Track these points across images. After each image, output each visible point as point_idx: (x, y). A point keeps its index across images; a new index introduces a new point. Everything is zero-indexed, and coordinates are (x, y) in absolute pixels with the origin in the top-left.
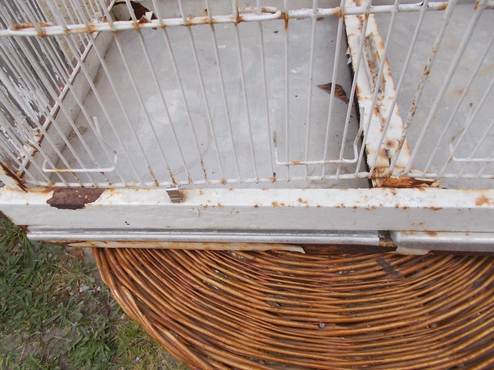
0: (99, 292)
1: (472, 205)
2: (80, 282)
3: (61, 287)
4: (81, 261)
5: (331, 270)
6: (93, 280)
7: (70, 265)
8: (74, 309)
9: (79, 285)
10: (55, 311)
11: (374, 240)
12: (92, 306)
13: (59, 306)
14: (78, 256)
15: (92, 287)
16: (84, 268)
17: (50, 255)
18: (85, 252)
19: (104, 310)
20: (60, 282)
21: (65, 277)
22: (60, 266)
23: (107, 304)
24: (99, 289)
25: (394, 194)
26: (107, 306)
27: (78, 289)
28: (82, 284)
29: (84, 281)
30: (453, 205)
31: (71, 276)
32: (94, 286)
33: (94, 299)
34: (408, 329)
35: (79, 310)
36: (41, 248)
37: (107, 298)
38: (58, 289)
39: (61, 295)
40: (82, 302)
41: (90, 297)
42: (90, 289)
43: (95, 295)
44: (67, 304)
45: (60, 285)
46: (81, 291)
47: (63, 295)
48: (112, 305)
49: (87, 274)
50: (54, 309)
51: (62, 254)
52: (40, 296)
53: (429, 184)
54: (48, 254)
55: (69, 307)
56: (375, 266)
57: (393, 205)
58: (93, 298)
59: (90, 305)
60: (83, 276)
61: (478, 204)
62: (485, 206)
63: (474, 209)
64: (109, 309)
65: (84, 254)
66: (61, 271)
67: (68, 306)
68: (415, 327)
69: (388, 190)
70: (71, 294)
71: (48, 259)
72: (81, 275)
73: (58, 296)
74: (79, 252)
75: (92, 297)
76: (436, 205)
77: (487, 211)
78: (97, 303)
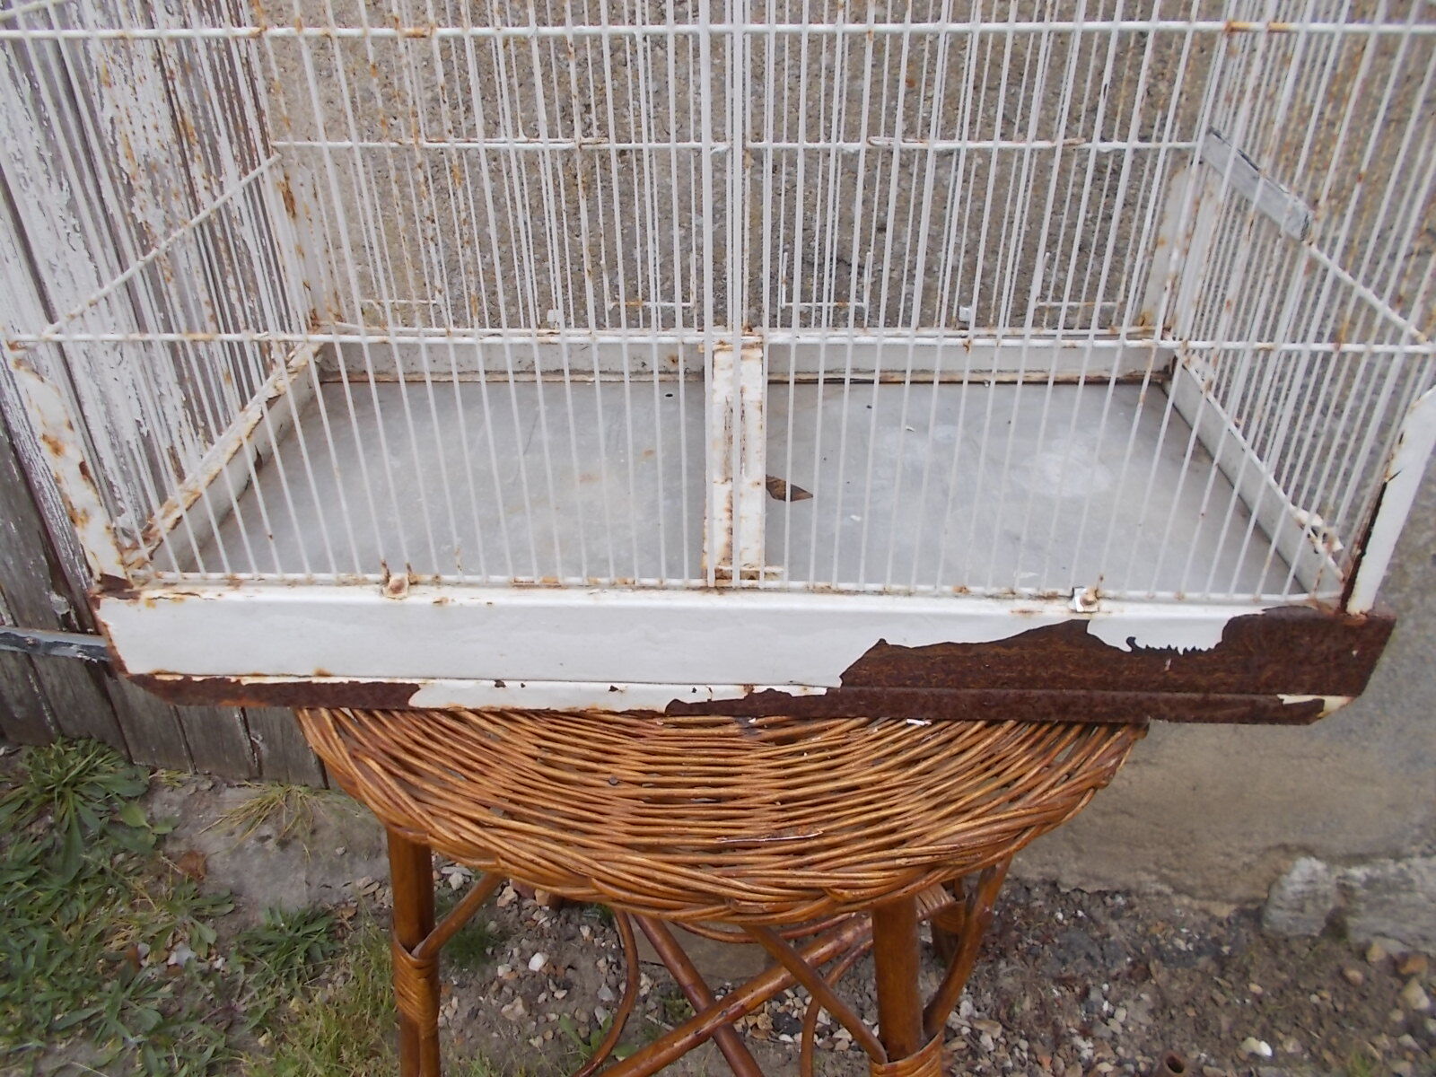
0: (218, 970)
2: (178, 937)
3: (125, 939)
4: (194, 886)
6: (210, 937)
7: (164, 889)
8: (144, 1000)
9: (174, 944)
10: (94, 998)
12: (192, 1001)
13: (108, 986)
14: (191, 871)
15: (203, 955)
16: (197, 903)
17: (120, 857)
18: (210, 864)
19: (219, 1017)
20: (126, 927)
21: (140, 919)
22: (138, 884)
23: (230, 1002)
24: (218, 964)
26: (230, 1009)
27: (166, 953)
28: (180, 944)
29: (187, 938)
31: (159, 917)
32: (209, 955)
33: (202, 984)
35: (154, 1005)
36: (103, 834)
37: (235, 988)
38: (116, 944)
39: (119, 961)
40: (168, 988)
41: (193, 979)
42: (200, 961)
43: (206, 976)
44: (127, 987)
45: (123, 935)
46: (172, 961)
47: (123, 963)
48: (243, 1009)
49: (203, 919)
50: (91, 992)
51: (153, 857)
52: (68, 951)
54: (115, 855)
55: (133, 994)
58: (198, 982)
59: (187, 997)
60: (187, 922)
64: (231, 1016)
65: (206, 869)
66: (138, 901)
67: (131, 989)
70: (145, 963)
71: (111, 865)
72: (184, 918)
73: (112, 963)
74: (192, 864)
75: (198, 978)
78: (206, 995)
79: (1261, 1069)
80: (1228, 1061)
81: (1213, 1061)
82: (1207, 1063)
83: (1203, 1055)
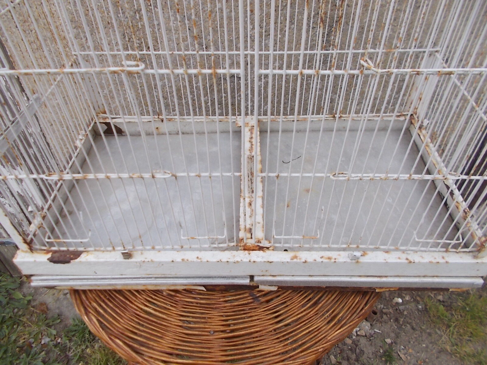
0: (59, 343)
1: (289, 260)
2: (43, 334)
3: (24, 339)
4: (45, 315)
5: (221, 300)
6: (54, 332)
7: (34, 319)
8: (36, 359)
9: (42, 337)
10: (18, 362)
11: (247, 281)
12: (53, 356)
13: (22, 357)
14: (42, 311)
15: (53, 338)
16: (47, 322)
17: (16, 310)
18: (49, 306)
19: (63, 359)
20: (24, 335)
21: (28, 331)
22: (25, 320)
23: (66, 354)
24: (59, 340)
25: (249, 254)
26: (67, 356)
27: (40, 341)
28: (44, 337)
29: (46, 334)
30: (279, 260)
31: (35, 329)
32: (55, 338)
33: (55, 349)
34: (261, 333)
35: (40, 360)
36: (8, 303)
37: (67, 349)
38: (22, 341)
39: (24, 347)
40: (43, 353)
41: (51, 348)
42: (52, 341)
43: (56, 346)
44: (29, 355)
45: (23, 338)
46: (43, 343)
47: (26, 347)
48: (72, 354)
49: (50, 327)
50: (17, 360)
51: (27, 309)
52: (4, 348)
53: (268, 248)
54: (14, 309)
55: (32, 357)
56: (248, 296)
57: (248, 260)
58: (53, 349)
59: (51, 354)
60: (45, 328)
61: (292, 259)
62: (295, 260)
63: (290, 262)
64: (68, 358)
65: (47, 308)
66: (26, 325)
67: (30, 356)
68: (265, 331)
69: (246, 252)
70: (34, 345)
71: (13, 313)
72: (44, 328)
73: (21, 348)
74: (42, 308)
75: (53, 347)
76: (270, 260)
77: (297, 263)
78: (57, 353)
79: (399, 307)
80: (389, 306)
81: (385, 307)
82: (383, 308)
83: (382, 306)
